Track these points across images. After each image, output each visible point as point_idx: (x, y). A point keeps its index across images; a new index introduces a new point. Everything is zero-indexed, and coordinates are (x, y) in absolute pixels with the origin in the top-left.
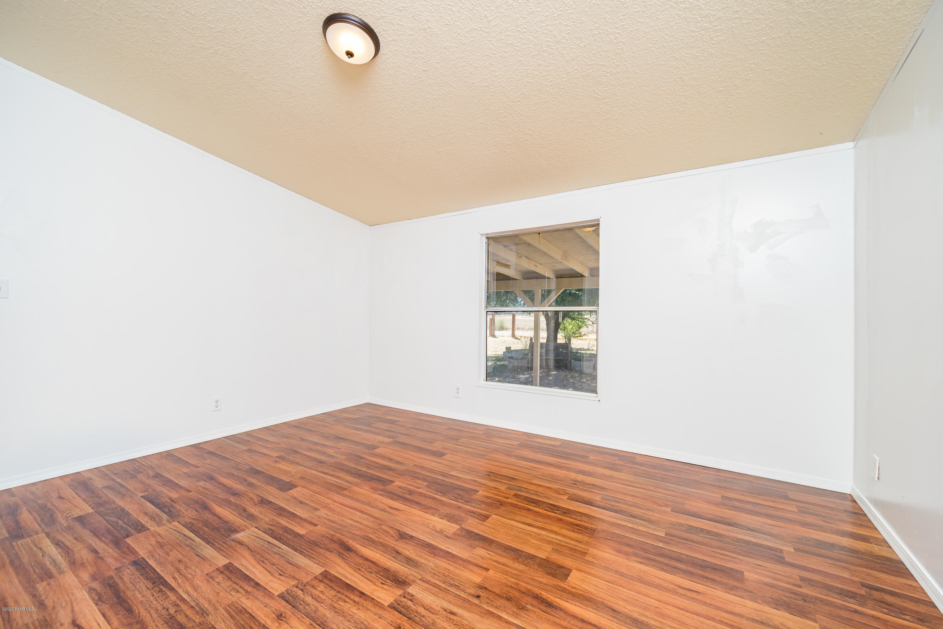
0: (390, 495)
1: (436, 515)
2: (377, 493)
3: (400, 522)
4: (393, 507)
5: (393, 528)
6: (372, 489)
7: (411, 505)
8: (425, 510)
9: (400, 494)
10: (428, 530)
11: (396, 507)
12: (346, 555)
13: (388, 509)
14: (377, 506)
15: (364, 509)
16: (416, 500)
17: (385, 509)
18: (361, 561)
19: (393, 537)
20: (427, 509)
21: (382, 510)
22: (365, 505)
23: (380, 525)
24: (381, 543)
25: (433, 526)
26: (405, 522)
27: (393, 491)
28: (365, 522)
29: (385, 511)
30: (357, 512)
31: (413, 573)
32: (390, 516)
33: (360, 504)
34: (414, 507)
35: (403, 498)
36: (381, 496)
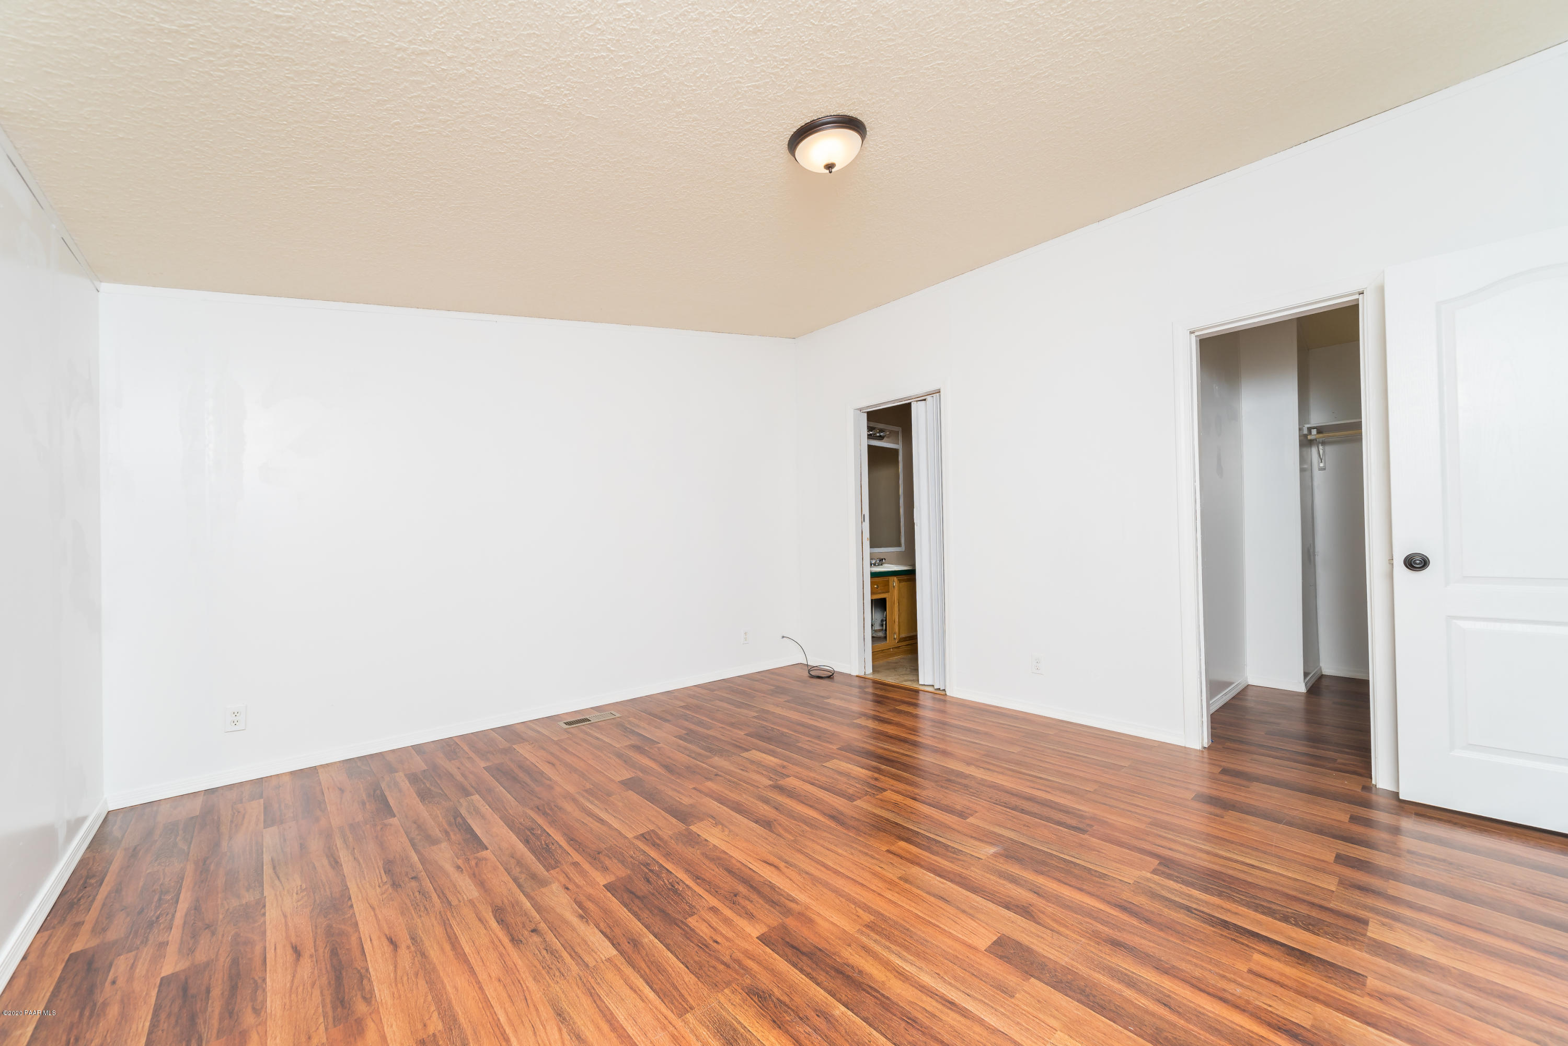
0: (776, 897)
1: (711, 846)
2: (799, 907)
3: (768, 842)
4: (773, 869)
5: (778, 835)
6: (811, 921)
7: (743, 868)
8: (723, 856)
9: (754, 897)
10: (732, 828)
11: (768, 867)
12: (834, 813)
13: (782, 865)
14: (800, 874)
15: (821, 871)
16: (729, 879)
17: (786, 867)
18: (816, 805)
19: (780, 825)
20: (719, 859)
21: (791, 865)
22: (820, 879)
23: (795, 841)
24: (795, 820)
25: (723, 831)
26: (760, 841)
27: (767, 906)
28: (818, 848)
29: (786, 862)
30: (832, 865)
31: (765, 792)
32: (779, 852)
33: (831, 882)
34: (739, 865)
35: (751, 886)
36: (792, 897)
